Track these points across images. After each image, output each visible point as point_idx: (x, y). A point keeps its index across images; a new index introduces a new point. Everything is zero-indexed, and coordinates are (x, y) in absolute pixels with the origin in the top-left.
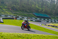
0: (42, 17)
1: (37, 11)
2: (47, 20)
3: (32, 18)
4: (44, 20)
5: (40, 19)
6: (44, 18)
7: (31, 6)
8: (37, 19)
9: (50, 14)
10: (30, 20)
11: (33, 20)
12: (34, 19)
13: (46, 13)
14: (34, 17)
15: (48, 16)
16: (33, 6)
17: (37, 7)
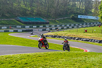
0: (34, 24)
1: (24, 13)
2: (42, 26)
3: (16, 27)
4: (38, 27)
5: (30, 27)
6: (38, 24)
7: (12, 5)
8: (24, 27)
9: (48, 17)
10: (13, 30)
11: (19, 30)
12: (19, 28)
13: (39, 14)
14: (20, 25)
15: (45, 20)
16: (15, 5)
17: (23, 6)
